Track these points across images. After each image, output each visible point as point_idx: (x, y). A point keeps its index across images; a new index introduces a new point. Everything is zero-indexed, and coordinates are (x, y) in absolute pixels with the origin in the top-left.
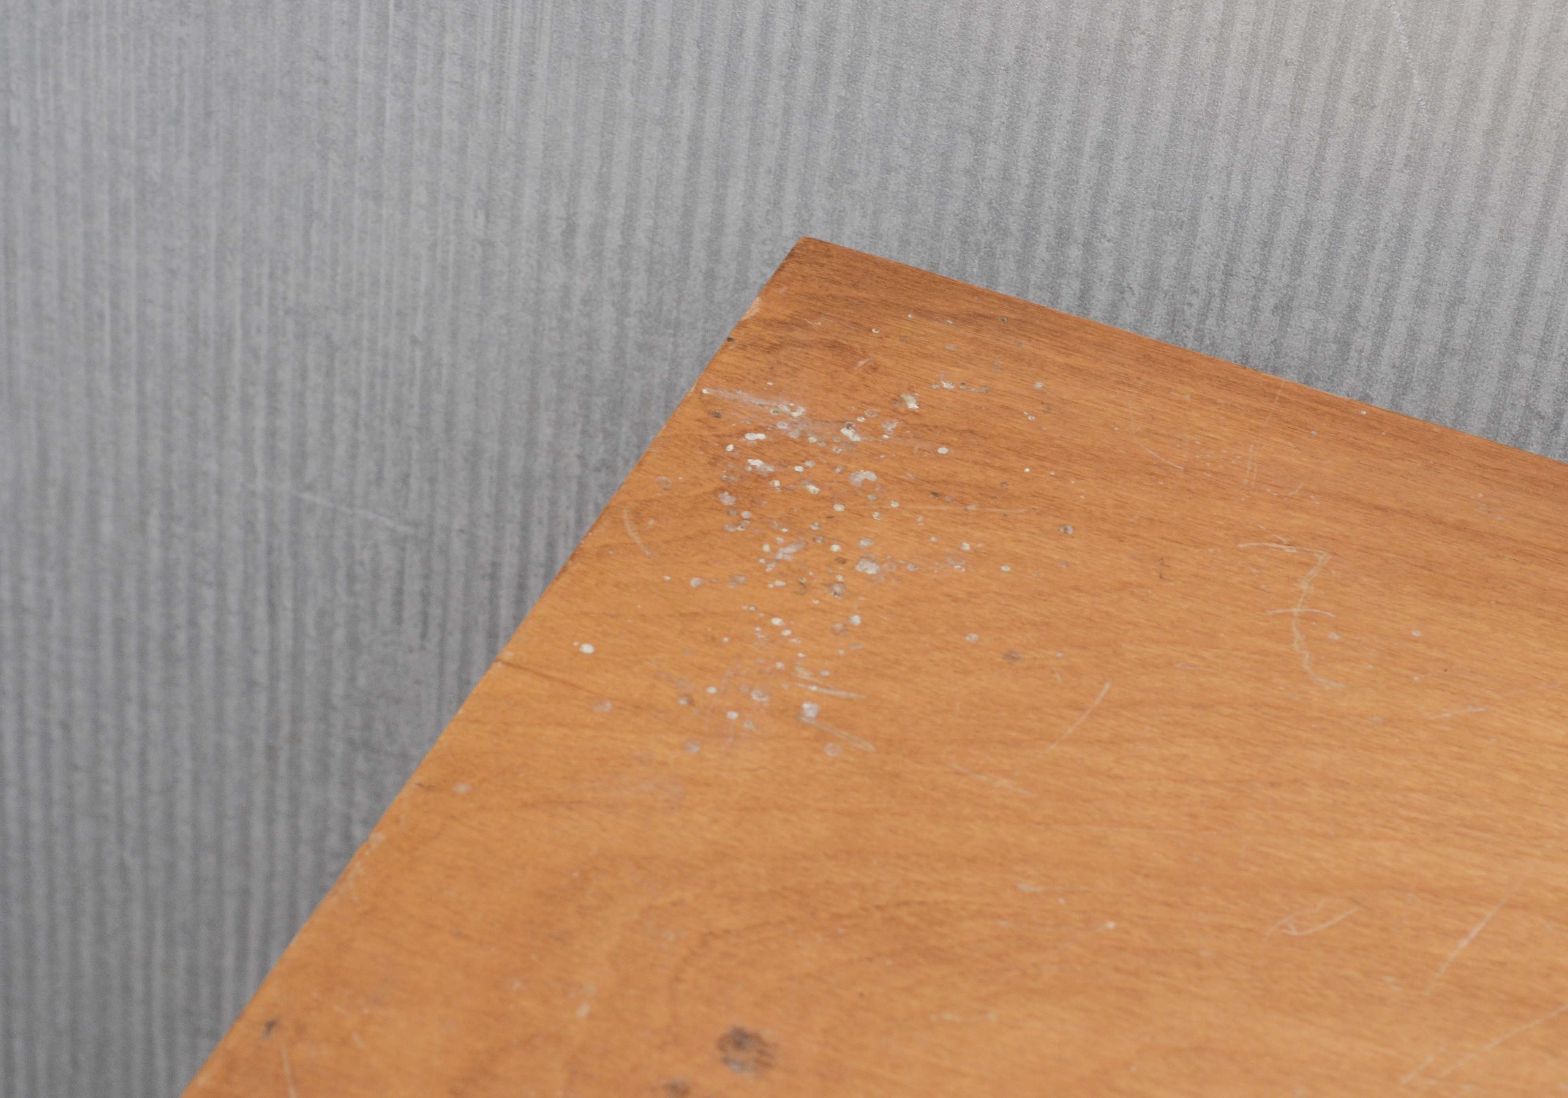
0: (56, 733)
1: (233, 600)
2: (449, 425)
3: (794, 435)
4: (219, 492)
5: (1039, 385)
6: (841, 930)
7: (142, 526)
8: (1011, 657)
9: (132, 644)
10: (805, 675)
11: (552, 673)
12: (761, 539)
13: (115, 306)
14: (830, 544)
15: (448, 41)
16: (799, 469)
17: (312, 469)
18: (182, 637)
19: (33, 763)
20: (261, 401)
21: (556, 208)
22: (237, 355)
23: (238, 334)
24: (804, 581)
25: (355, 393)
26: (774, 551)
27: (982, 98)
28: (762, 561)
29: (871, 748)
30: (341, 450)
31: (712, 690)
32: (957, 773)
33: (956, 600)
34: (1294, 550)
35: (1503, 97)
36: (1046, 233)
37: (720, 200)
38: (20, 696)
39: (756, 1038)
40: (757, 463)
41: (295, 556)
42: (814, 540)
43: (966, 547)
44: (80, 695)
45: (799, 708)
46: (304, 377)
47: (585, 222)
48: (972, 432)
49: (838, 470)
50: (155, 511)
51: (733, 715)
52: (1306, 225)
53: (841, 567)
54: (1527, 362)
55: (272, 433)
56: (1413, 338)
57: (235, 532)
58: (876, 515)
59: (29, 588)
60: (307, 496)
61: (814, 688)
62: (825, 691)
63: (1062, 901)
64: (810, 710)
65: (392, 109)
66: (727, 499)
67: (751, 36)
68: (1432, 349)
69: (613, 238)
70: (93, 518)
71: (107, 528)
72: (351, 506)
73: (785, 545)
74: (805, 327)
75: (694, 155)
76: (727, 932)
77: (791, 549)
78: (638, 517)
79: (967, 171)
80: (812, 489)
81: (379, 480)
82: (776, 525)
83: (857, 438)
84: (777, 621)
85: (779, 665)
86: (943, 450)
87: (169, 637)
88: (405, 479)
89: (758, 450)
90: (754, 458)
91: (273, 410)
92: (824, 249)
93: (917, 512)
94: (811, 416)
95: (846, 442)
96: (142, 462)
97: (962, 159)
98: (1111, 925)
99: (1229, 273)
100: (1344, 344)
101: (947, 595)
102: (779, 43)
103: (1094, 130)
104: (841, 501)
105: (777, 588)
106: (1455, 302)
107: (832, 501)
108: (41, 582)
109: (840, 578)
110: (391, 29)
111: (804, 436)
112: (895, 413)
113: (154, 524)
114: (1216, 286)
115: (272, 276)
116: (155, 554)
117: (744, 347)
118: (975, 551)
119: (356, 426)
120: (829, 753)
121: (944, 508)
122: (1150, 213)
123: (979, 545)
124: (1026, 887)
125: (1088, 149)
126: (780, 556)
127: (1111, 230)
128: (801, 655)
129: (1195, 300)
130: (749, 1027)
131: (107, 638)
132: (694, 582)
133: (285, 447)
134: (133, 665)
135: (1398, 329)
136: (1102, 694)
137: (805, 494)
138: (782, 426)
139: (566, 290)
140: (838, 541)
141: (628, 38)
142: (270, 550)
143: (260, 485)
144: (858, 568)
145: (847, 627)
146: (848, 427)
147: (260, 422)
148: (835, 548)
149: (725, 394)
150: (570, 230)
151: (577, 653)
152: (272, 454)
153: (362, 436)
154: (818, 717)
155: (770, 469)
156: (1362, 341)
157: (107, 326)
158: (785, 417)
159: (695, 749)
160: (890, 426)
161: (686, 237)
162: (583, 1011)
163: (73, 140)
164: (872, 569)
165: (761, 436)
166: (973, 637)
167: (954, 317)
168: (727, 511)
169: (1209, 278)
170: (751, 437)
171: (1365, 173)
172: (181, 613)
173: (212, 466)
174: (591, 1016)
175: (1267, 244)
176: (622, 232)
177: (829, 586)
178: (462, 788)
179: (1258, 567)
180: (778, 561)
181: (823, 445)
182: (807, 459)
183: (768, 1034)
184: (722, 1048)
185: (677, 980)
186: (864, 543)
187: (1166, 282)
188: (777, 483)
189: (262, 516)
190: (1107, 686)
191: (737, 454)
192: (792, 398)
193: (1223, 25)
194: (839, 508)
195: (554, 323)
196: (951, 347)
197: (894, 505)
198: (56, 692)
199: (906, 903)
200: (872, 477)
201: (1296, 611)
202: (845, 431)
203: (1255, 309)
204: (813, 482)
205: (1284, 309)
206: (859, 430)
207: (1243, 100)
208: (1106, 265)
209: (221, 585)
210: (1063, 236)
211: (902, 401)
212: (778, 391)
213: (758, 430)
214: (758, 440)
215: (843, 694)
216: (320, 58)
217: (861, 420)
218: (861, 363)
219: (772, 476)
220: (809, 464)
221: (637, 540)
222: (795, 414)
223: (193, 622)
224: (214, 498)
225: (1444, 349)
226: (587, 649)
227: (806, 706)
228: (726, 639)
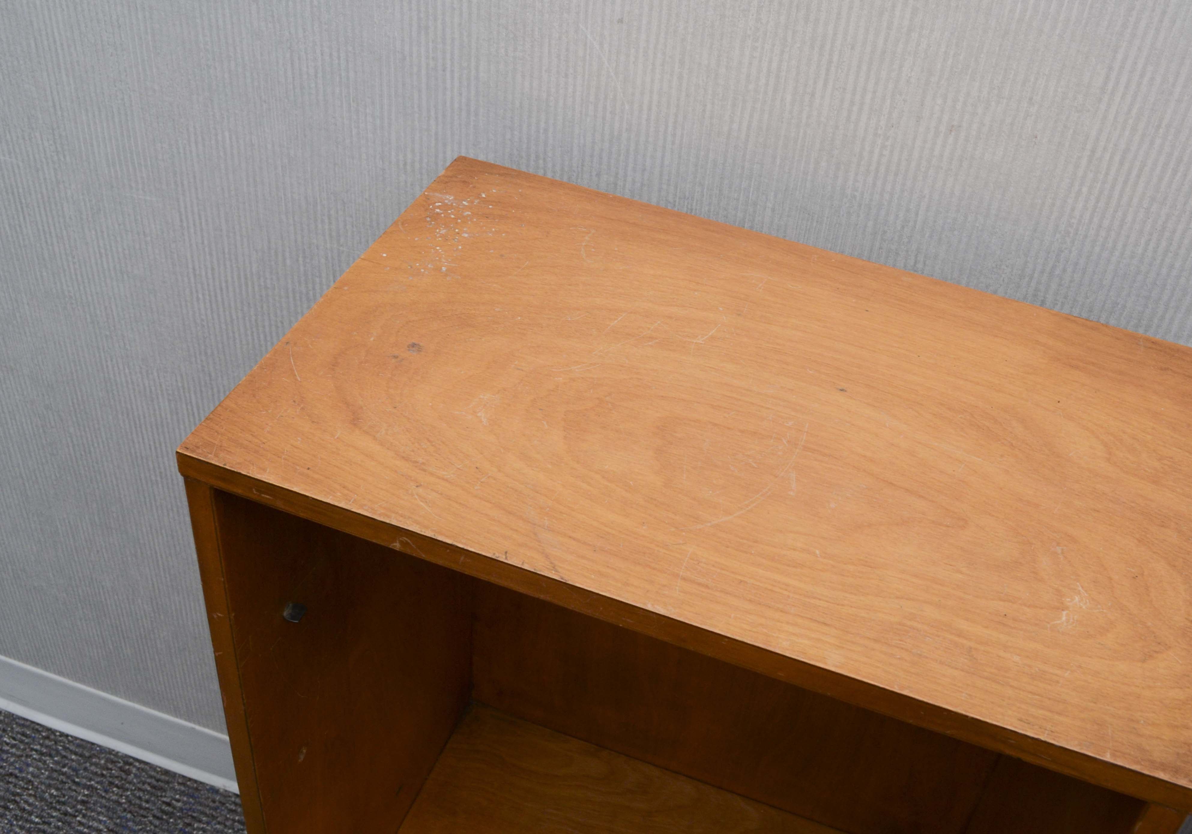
0: (280, 324)
1: (324, 280)
2: (378, 224)
3: (449, 204)
4: (318, 249)
5: (520, 191)
6: (445, 320)
7: (297, 260)
8: (502, 256)
9: (298, 295)
10: (444, 260)
11: (374, 261)
12: (437, 229)
13: (285, 195)
14: (455, 230)
15: (368, 111)
16: (449, 212)
17: (342, 240)
18: (311, 293)
19: (274, 334)
20: (327, 221)
21: (401, 157)
22: (319, 208)
23: (319, 201)
24: (447, 238)
25: (351, 217)
26: (440, 231)
27: (512, 118)
28: (436, 234)
29: (460, 277)
30: (349, 234)
31: (418, 264)
32: (482, 283)
33: (489, 242)
34: (585, 230)
35: (650, 109)
36: (533, 157)
37: (445, 153)
38: (269, 314)
39: (419, 345)
40: (438, 210)
41: (340, 266)
42: (451, 228)
43: (493, 230)
44: (285, 312)
45: (441, 269)
46: (337, 213)
47: (409, 161)
48: (499, 202)
49: (460, 212)
50: (301, 256)
51: (423, 270)
52: (602, 150)
53: (458, 235)
54: (664, 187)
55: (330, 230)
56: (634, 181)
57: (323, 261)
58: (469, 222)
59: (268, 282)
60: (341, 248)
61: (446, 264)
62: (449, 264)
63: (506, 313)
64: (444, 269)
65: (354, 132)
66: (428, 219)
67: (448, 104)
68: (639, 184)
69: (417, 165)
70: (284, 260)
71: (288, 262)
72: (354, 250)
73: (443, 230)
74: (457, 177)
75: (436, 139)
76: (413, 321)
77: (444, 231)
78: (403, 224)
79: (510, 140)
80: (453, 216)
81: (360, 243)
82: (441, 225)
83: (467, 204)
84: (438, 248)
85: (437, 258)
86: (490, 207)
87: (308, 293)
88: (367, 241)
89: (439, 207)
90: (437, 209)
91: (330, 223)
92: (465, 158)
93: (481, 222)
94: (455, 199)
95: (464, 205)
96: (296, 241)
97: (508, 136)
98: (519, 318)
99: (583, 165)
100: (616, 184)
101: (486, 241)
102: (456, 105)
103: (542, 125)
104: (460, 219)
105: (439, 240)
106: (644, 170)
107: (457, 219)
108: (272, 279)
109: (457, 238)
110: (352, 108)
111: (452, 204)
112: (479, 198)
113: (301, 259)
114: (580, 169)
115: (326, 183)
116: (302, 268)
117: (438, 182)
118: (495, 231)
119: (353, 226)
120: (448, 279)
121: (489, 220)
122: (560, 149)
123: (497, 229)
124: (497, 310)
125: (541, 131)
126: (441, 233)
127: (550, 154)
128: (443, 256)
129: (575, 174)
130: (416, 342)
131: (291, 295)
132: (416, 239)
133: (334, 234)
134: (299, 303)
135: (629, 179)
136: (526, 264)
137: (450, 218)
138: (446, 201)
139: (406, 182)
140: (457, 229)
141: (415, 107)
142: (333, 265)
143: (328, 246)
144: (463, 235)
145: (457, 249)
146: (465, 201)
147: (327, 227)
148: (457, 230)
149: (431, 194)
150: (405, 164)
151: (382, 256)
152: (331, 236)
153: (355, 229)
154: (446, 270)
155: (441, 212)
156: (620, 183)
157: (283, 201)
158: (447, 199)
159: (411, 278)
160: (476, 201)
161: (436, 164)
162: (372, 339)
163: (269, 146)
164: (466, 235)
165: (440, 204)
166: (492, 251)
167: (499, 174)
168: (428, 222)
169: (578, 167)
170: (437, 204)
171: (616, 133)
172: (310, 286)
173: (315, 241)
174: (374, 340)
175: (592, 156)
176: (419, 164)
177: (454, 239)
178: (346, 288)
179: (574, 234)
180: (441, 234)
181: (457, 206)
182: (452, 209)
183: (421, 344)
184: (408, 347)
185: (399, 332)
186: (465, 229)
187: (566, 169)
188: (443, 215)
189: (330, 255)
190: (527, 262)
191: (432, 209)
192: (450, 194)
193: (573, 92)
194: (459, 221)
195: (404, 192)
196: (497, 182)
197: (475, 220)
198: (279, 312)
199: (464, 314)
200: (470, 213)
201: (583, 244)
202: (464, 202)
203: (591, 176)
204: (453, 215)
205: (598, 175)
206: (468, 202)
207: (581, 114)
208: (550, 165)
209: (320, 277)
210: (537, 157)
211: (481, 195)
212: (446, 193)
213: (439, 202)
214: (439, 205)
215: (454, 265)
216: (333, 118)
217: (469, 199)
218: (471, 186)
219: (442, 213)
220: (452, 210)
221: (402, 229)
222: (450, 198)
223: (314, 289)
224: (316, 250)
225: (642, 185)
226: (385, 255)
227: (443, 268)
228: (423, 253)
